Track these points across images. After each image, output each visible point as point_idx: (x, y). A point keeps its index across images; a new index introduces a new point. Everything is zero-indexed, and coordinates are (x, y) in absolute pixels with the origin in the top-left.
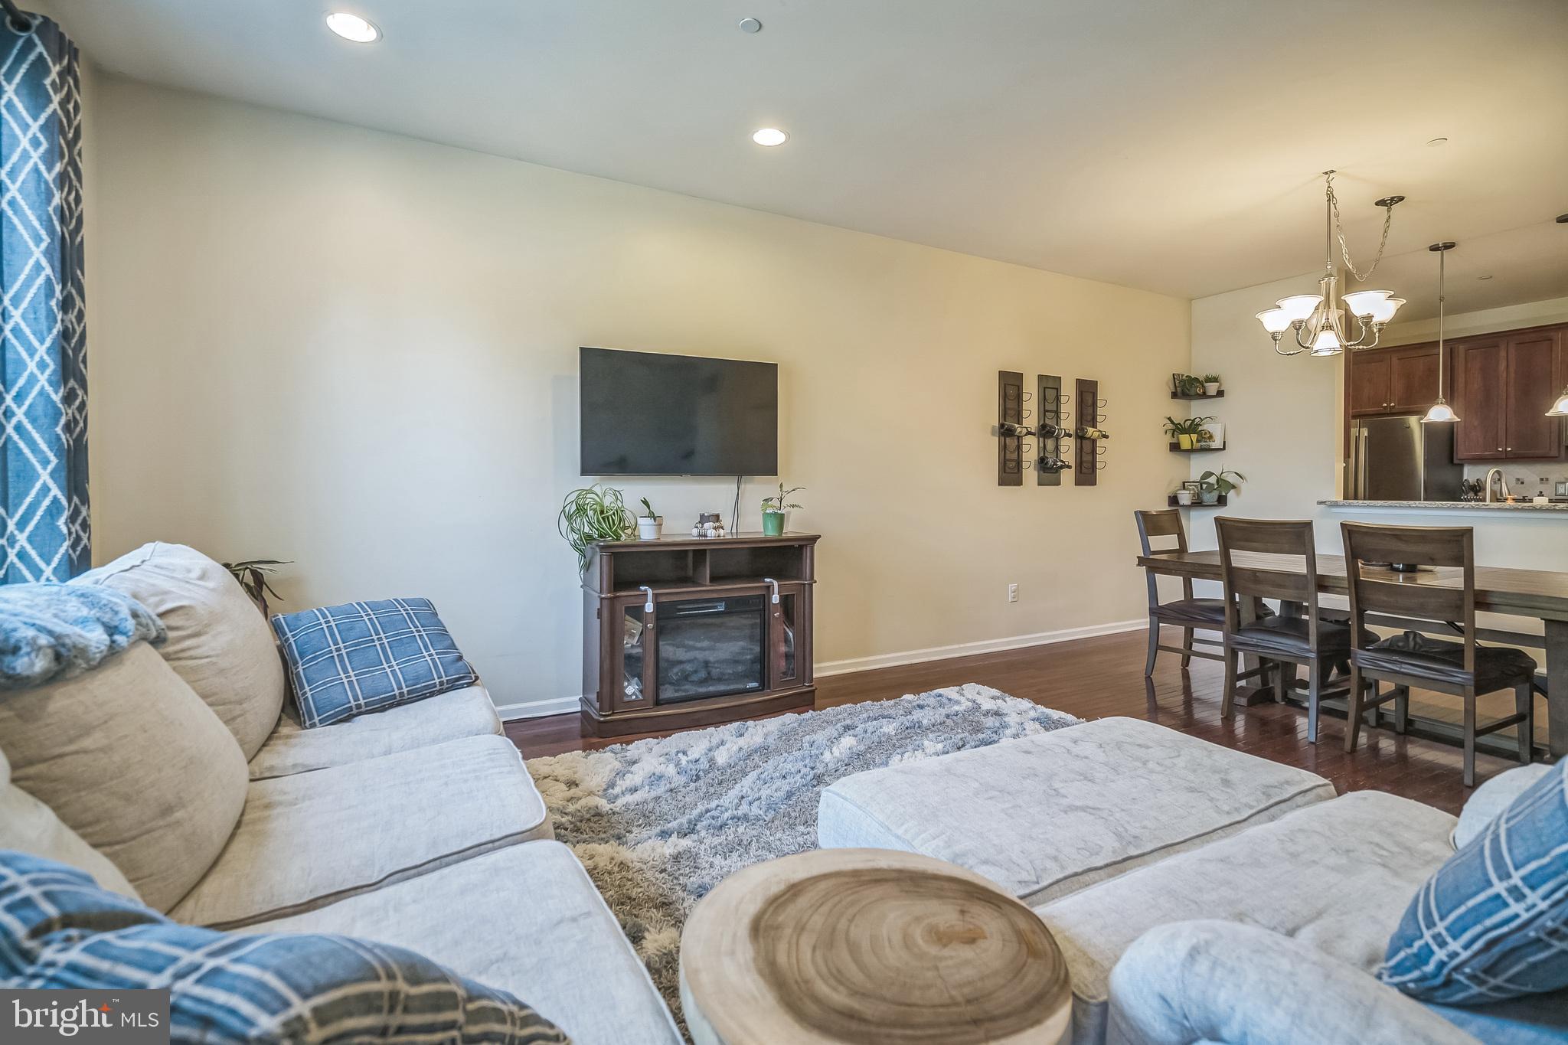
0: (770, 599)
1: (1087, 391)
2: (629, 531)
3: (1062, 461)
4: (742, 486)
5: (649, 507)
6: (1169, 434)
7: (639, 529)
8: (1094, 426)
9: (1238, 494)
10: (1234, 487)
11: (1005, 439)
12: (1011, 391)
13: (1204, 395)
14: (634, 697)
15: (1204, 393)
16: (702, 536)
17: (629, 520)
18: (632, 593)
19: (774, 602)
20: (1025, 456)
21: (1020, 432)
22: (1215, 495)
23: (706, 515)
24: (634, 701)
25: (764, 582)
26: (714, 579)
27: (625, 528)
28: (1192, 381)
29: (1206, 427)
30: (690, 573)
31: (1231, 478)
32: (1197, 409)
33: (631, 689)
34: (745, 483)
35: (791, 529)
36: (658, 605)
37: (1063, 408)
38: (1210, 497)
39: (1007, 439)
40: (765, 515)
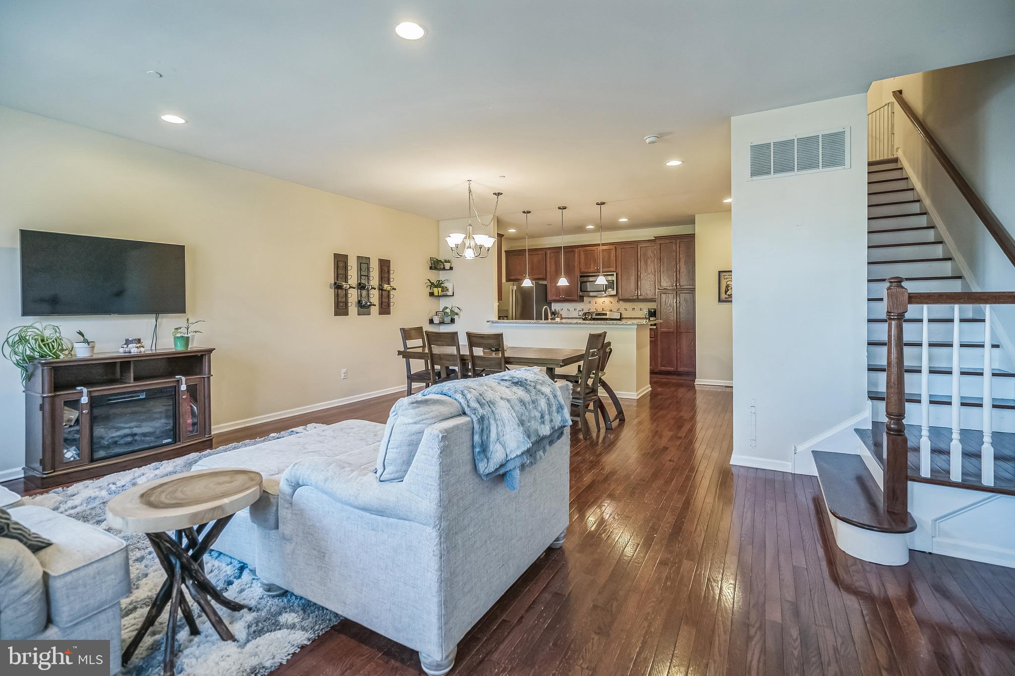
0: (179, 388)
1: (385, 266)
2: (66, 352)
3: (370, 302)
4: (159, 320)
5: (83, 336)
6: (429, 287)
7: (75, 351)
8: (389, 284)
9: (459, 317)
10: (457, 314)
11: (338, 291)
12: (341, 264)
13: (444, 269)
14: (72, 459)
15: (444, 268)
16: (127, 353)
17: (66, 344)
18: (72, 392)
19: (182, 389)
20: (350, 300)
21: (346, 287)
22: (449, 318)
23: (130, 339)
24: (73, 461)
25: (175, 378)
26: (136, 379)
27: (62, 350)
28: (439, 261)
29: (445, 285)
30: (118, 375)
31: (456, 310)
32: (442, 276)
33: (70, 454)
34: (162, 318)
35: (196, 345)
36: (92, 399)
37: (371, 274)
38: (447, 319)
39: (339, 290)
40: (176, 338)
